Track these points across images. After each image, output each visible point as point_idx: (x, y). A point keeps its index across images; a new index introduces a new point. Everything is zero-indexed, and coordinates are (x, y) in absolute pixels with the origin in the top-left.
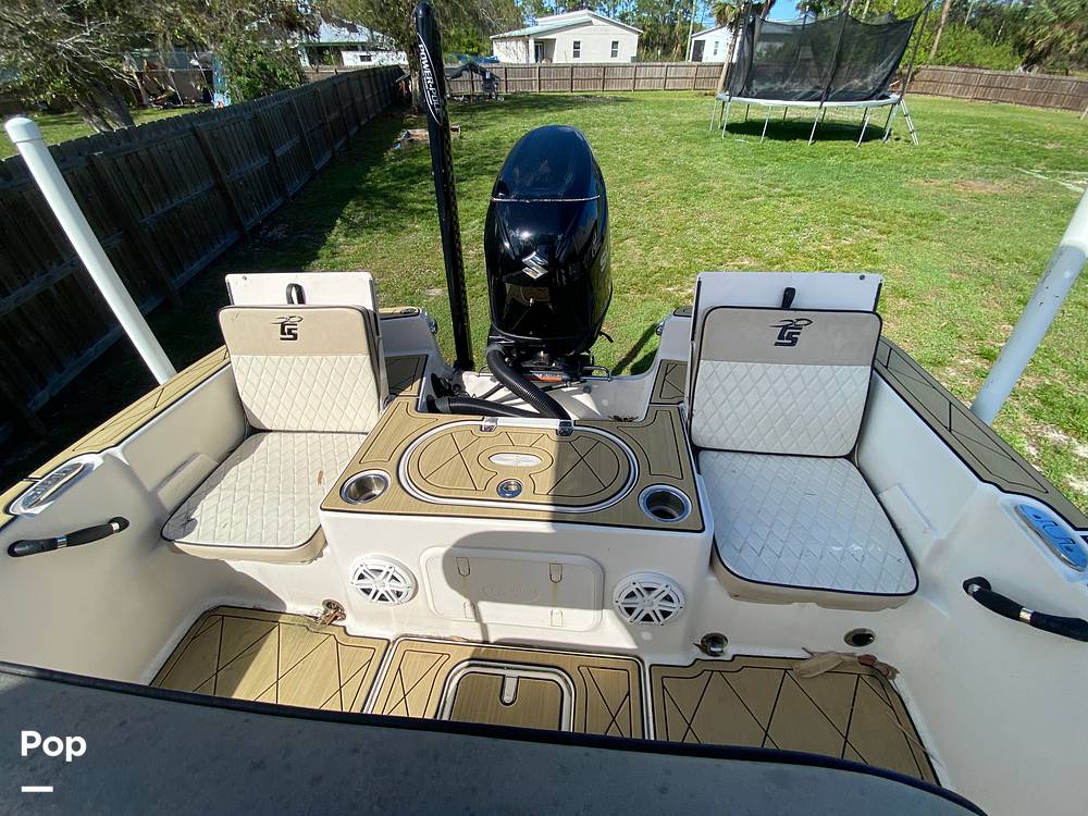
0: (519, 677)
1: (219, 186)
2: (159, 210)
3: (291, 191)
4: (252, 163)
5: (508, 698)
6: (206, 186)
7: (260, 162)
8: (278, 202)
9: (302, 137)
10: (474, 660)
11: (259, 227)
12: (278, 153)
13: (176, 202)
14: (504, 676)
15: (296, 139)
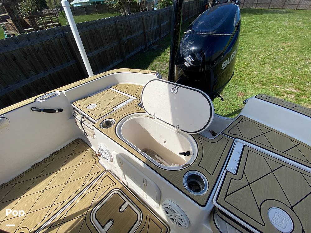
0: (129, 205)
1: (144, 33)
2: (128, 38)
3: (162, 36)
4: (154, 28)
5: (122, 209)
6: (141, 32)
7: (156, 27)
8: (158, 39)
9: (170, 21)
10: (121, 190)
11: (151, 45)
12: (162, 25)
13: (133, 36)
14: (125, 201)
15: (168, 21)
